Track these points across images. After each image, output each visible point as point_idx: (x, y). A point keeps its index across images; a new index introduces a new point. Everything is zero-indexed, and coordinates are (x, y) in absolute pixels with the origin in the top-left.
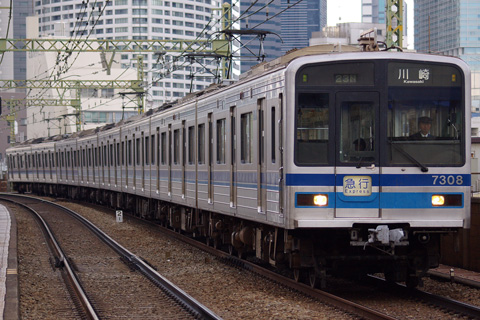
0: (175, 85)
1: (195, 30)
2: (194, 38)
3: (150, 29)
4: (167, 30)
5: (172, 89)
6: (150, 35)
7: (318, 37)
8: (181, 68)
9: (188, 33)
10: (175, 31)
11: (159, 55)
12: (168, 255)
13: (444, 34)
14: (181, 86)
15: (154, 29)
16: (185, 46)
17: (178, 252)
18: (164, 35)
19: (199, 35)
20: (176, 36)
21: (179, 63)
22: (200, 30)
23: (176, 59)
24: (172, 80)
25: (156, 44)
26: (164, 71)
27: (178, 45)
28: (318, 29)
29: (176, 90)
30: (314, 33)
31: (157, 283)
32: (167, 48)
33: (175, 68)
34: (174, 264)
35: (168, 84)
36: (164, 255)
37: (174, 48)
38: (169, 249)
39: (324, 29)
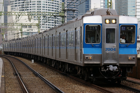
0: (48, 25)
1: (54, 9)
2: (54, 12)
3: (42, 9)
4: (47, 10)
5: (48, 26)
6: (42, 11)
7: (88, 12)
8: (50, 20)
9: (52, 10)
10: (49, 10)
11: (44, 17)
12: (46, 72)
13: (123, 11)
14: (50, 25)
15: (43, 9)
16: (51, 14)
17: (49, 71)
18: (46, 11)
19: (55, 11)
20: (49, 11)
21: (50, 19)
22: (56, 10)
23: (49, 18)
24: (48, 24)
25: (43, 13)
26: (45, 21)
27: (50, 14)
28: (88, 10)
29: (49, 26)
30: (87, 11)
31: (43, 80)
32: (46, 14)
33: (49, 20)
34: (48, 75)
35: (47, 25)
36: (45, 72)
37: (48, 15)
38: (46, 70)
39: (90, 10)
